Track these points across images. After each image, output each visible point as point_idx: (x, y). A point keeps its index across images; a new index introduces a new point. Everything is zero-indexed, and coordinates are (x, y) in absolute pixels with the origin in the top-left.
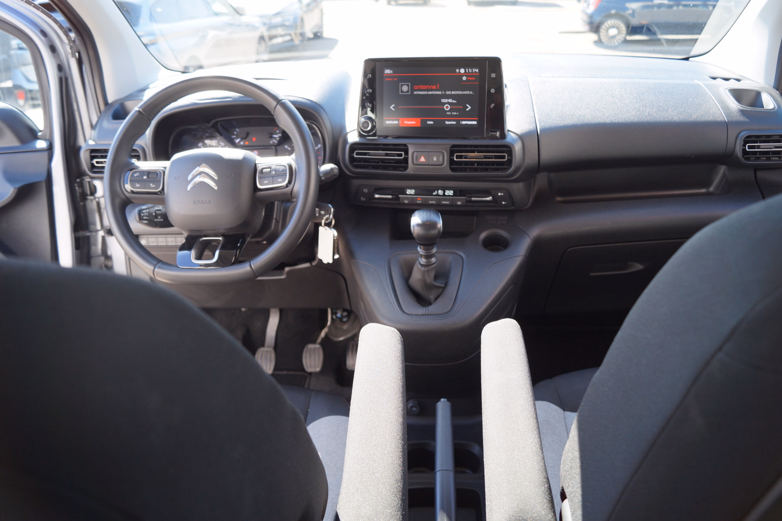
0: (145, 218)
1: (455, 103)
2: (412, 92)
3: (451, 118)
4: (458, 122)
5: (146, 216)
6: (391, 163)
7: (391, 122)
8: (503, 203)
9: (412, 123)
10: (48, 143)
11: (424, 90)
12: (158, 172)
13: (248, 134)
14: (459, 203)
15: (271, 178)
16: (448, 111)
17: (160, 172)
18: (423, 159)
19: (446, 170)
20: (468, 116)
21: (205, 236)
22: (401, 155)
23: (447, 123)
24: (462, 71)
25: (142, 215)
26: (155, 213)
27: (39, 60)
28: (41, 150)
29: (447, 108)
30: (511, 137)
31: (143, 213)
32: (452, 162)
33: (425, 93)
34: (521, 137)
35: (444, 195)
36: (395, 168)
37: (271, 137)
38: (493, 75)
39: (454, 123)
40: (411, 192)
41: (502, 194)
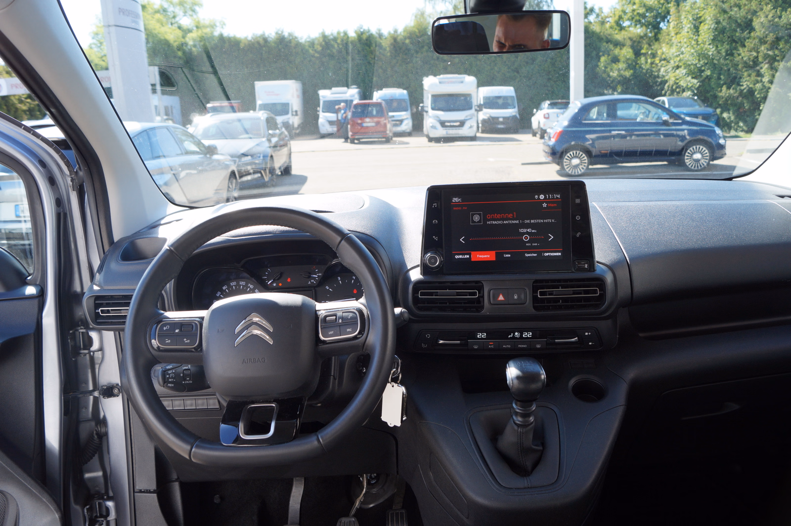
0: (170, 380)
1: (534, 232)
2: (485, 222)
3: (531, 249)
4: (539, 253)
5: (172, 378)
6: (461, 303)
7: (461, 257)
8: (590, 344)
9: (485, 256)
10: (40, 288)
11: (499, 220)
12: (194, 324)
13: (281, 274)
14: (538, 346)
15: (338, 328)
16: (528, 242)
17: (195, 323)
18: (501, 298)
19: (529, 308)
20: (552, 247)
21: (253, 403)
22: (474, 294)
23: (527, 255)
24: (542, 197)
25: (168, 376)
26: (183, 373)
27: (35, 194)
28: (31, 297)
29: (526, 238)
30: (599, 268)
31: (169, 374)
32: (535, 299)
33: (500, 222)
34: (610, 268)
35: (521, 337)
36: (465, 309)
37: (310, 277)
38: (578, 201)
39: (535, 255)
40: (483, 336)
41: (590, 334)
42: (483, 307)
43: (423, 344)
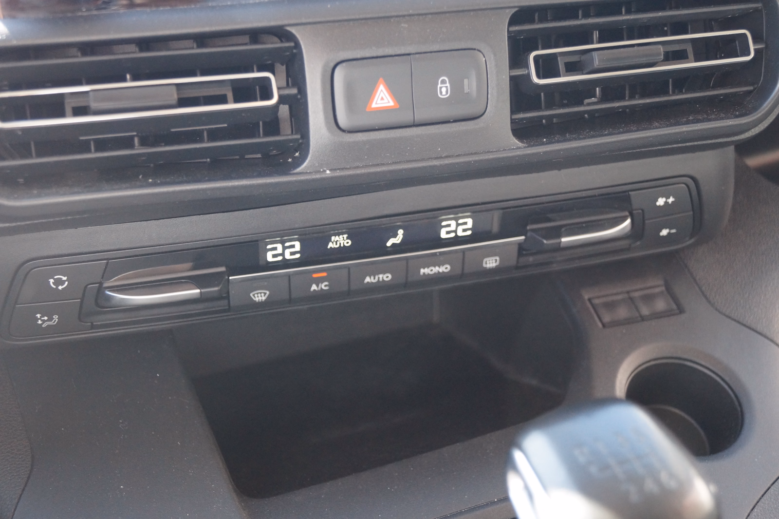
8: (664, 232)
18: (382, 99)
19: (496, 132)
22: (262, 89)
40: (287, 252)
41: (672, 199)
42: (302, 145)
43: (38, 316)
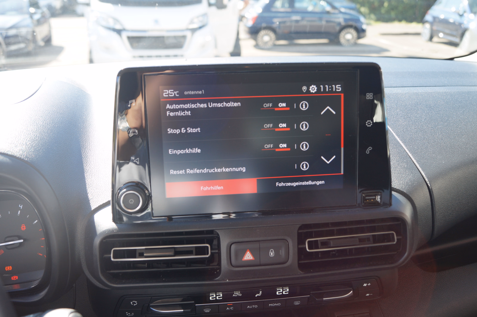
8: (368, 295)
14: (297, 303)
18: (248, 256)
22: (203, 251)
34: (408, 196)
38: (369, 96)
41: (369, 284)
43: (127, 313)
